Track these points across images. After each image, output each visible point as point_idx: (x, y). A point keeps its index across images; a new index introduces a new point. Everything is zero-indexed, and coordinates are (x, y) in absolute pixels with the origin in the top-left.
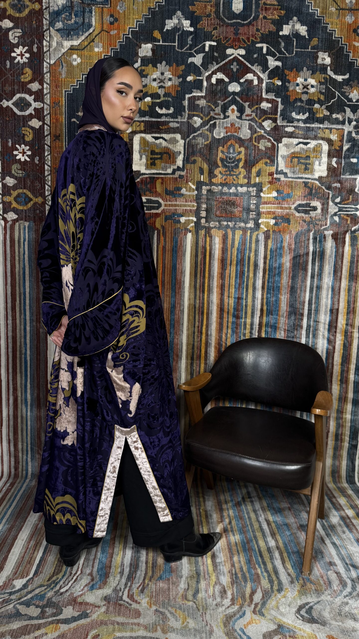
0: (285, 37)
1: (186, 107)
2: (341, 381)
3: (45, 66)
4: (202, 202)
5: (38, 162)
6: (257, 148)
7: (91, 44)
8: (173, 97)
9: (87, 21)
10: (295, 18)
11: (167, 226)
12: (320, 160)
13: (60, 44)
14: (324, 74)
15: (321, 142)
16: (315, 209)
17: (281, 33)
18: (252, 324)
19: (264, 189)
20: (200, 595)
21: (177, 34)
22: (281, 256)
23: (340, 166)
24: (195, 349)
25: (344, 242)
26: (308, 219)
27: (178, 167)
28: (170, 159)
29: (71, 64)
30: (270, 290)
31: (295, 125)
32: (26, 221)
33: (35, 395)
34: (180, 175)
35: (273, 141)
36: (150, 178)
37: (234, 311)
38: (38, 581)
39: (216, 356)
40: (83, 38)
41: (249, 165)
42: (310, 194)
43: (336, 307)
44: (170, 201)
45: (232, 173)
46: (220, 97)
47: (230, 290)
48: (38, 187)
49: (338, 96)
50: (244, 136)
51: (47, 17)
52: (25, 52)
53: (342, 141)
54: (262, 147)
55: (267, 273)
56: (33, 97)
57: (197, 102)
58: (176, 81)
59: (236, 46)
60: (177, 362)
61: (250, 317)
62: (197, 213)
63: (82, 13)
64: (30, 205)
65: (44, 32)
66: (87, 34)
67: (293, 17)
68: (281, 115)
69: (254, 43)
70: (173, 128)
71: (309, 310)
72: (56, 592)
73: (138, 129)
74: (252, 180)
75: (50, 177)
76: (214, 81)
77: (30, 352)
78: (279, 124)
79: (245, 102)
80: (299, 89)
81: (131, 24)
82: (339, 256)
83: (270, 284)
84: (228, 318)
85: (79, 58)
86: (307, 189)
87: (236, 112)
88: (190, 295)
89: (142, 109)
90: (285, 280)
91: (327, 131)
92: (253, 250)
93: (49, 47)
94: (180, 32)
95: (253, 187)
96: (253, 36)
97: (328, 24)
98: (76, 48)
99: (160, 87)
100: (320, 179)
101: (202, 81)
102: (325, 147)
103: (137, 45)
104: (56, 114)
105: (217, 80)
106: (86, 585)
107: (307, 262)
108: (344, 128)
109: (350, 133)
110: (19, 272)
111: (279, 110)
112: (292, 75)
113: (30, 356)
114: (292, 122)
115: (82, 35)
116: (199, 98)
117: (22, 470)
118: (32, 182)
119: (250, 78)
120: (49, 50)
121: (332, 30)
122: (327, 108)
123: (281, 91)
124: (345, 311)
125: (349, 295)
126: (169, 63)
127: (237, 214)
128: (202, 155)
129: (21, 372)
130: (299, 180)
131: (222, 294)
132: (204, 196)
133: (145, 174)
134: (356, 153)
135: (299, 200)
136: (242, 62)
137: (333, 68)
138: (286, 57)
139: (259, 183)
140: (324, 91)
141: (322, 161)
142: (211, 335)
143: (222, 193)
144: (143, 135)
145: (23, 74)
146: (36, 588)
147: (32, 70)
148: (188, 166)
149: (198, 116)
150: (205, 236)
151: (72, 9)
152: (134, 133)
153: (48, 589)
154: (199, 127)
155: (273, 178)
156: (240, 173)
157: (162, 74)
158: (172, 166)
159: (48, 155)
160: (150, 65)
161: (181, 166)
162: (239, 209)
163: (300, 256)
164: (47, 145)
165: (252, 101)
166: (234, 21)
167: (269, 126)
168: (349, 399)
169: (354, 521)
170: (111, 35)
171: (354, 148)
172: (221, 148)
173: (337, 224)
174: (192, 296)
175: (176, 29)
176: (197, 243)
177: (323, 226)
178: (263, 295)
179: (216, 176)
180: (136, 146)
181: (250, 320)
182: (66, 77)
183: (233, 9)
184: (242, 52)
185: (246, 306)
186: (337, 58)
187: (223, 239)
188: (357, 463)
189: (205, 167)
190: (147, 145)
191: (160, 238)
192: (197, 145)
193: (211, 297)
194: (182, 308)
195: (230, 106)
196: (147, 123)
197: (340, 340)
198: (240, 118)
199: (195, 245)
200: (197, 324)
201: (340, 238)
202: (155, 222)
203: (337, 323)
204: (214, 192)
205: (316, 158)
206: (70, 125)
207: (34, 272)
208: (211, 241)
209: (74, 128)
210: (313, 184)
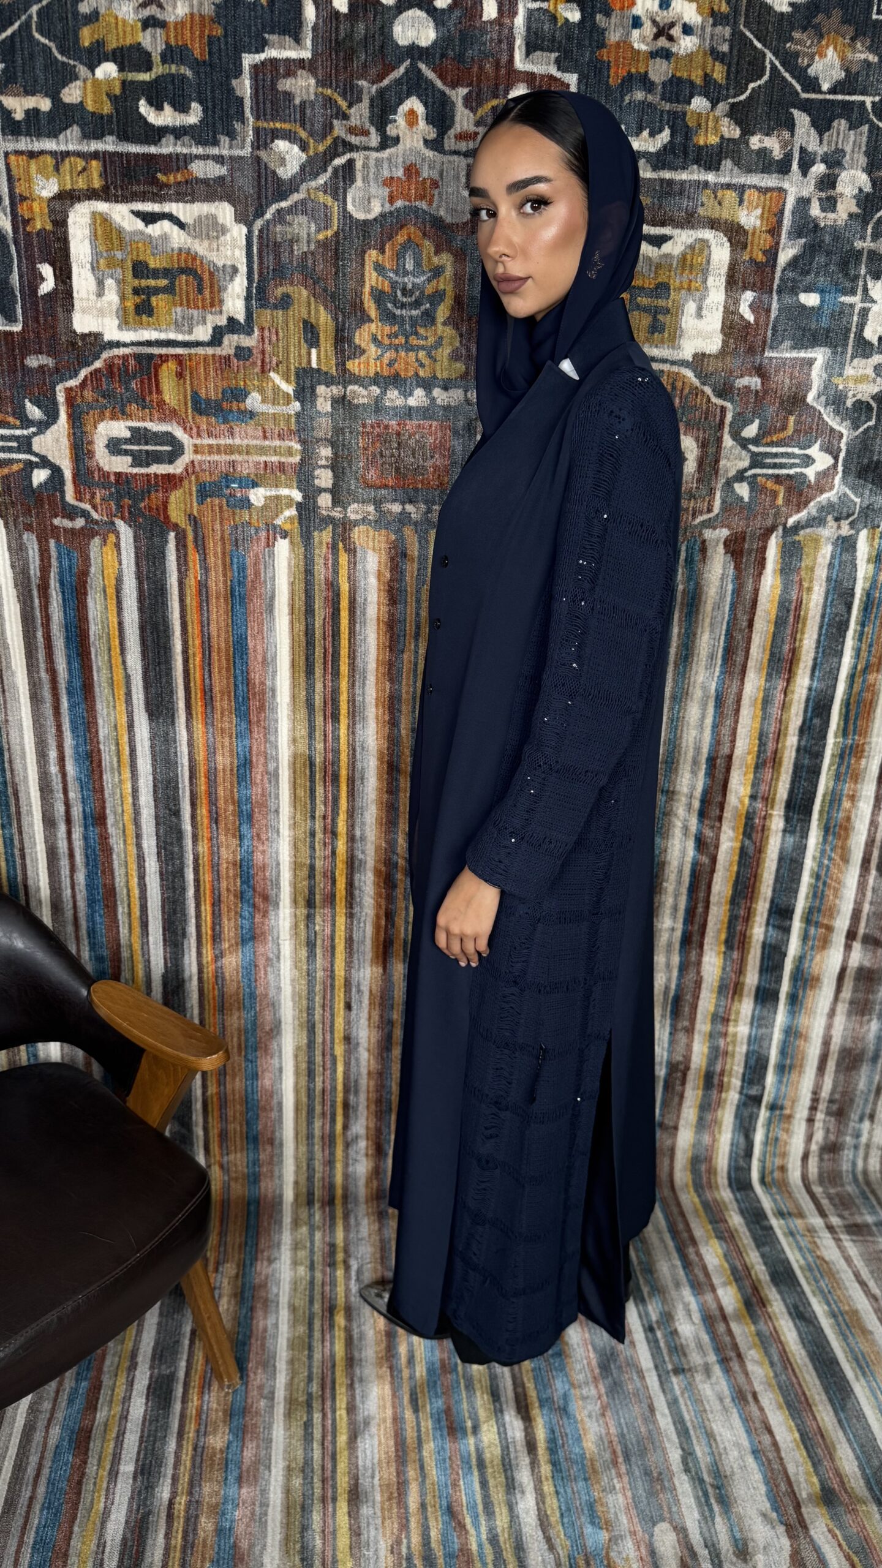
1: (248, 103)
2: (729, 944)
4: (318, 440)
8: (196, 65)
11: (207, 519)
12: (702, 299)
15: (707, 234)
23: (763, 318)
24: (319, 877)
25: (762, 563)
27: (231, 320)
28: (200, 290)
34: (238, 348)
36: (138, 357)
43: (725, 750)
44: (210, 434)
45: (414, 341)
46: (365, 66)
49: (774, 68)
50: (452, 211)
53: (774, 231)
57: (286, 85)
58: (205, 1)
60: (265, 914)
62: (304, 476)
70: (205, 182)
73: (81, 184)
79: (454, 85)
80: (640, 40)
82: (744, 604)
87: (422, 124)
88: (293, 729)
89: (90, 107)
91: (730, 196)
99: (149, 23)
100: (699, 361)
102: (721, 253)
108: (786, 185)
109: (803, 203)
116: (291, 67)
122: (736, 114)
123: (580, 45)
124: (751, 760)
125: (766, 717)
127: (433, 476)
128: (310, 278)
131: (393, 723)
132: (323, 420)
133: (118, 344)
140: (725, 48)
141: (708, 301)
142: (363, 838)
143: (382, 410)
144: (102, 206)
148: (265, 316)
149: (290, 137)
150: (334, 547)
152: (67, 198)
154: (294, 177)
156: (439, 343)
158: (209, 317)
161: (241, 317)
162: (438, 460)
165: (479, 80)
168: (746, 989)
171: (813, 257)
172: (372, 255)
173: (742, 508)
174: (303, 731)
177: (701, 513)
179: (359, 351)
180: (80, 248)
187: (392, 559)
188: (759, 1137)
189: (322, 320)
190: (116, 242)
191: (186, 555)
192: (291, 242)
193: (359, 732)
194: (271, 766)
195: (401, 102)
196: (111, 162)
197: (731, 840)
198: (435, 144)
199: (302, 576)
200: (320, 809)
201: (750, 551)
202: (165, 504)
203: (724, 795)
204: (357, 406)
205: (689, 289)
208: (352, 563)
210: (675, 378)
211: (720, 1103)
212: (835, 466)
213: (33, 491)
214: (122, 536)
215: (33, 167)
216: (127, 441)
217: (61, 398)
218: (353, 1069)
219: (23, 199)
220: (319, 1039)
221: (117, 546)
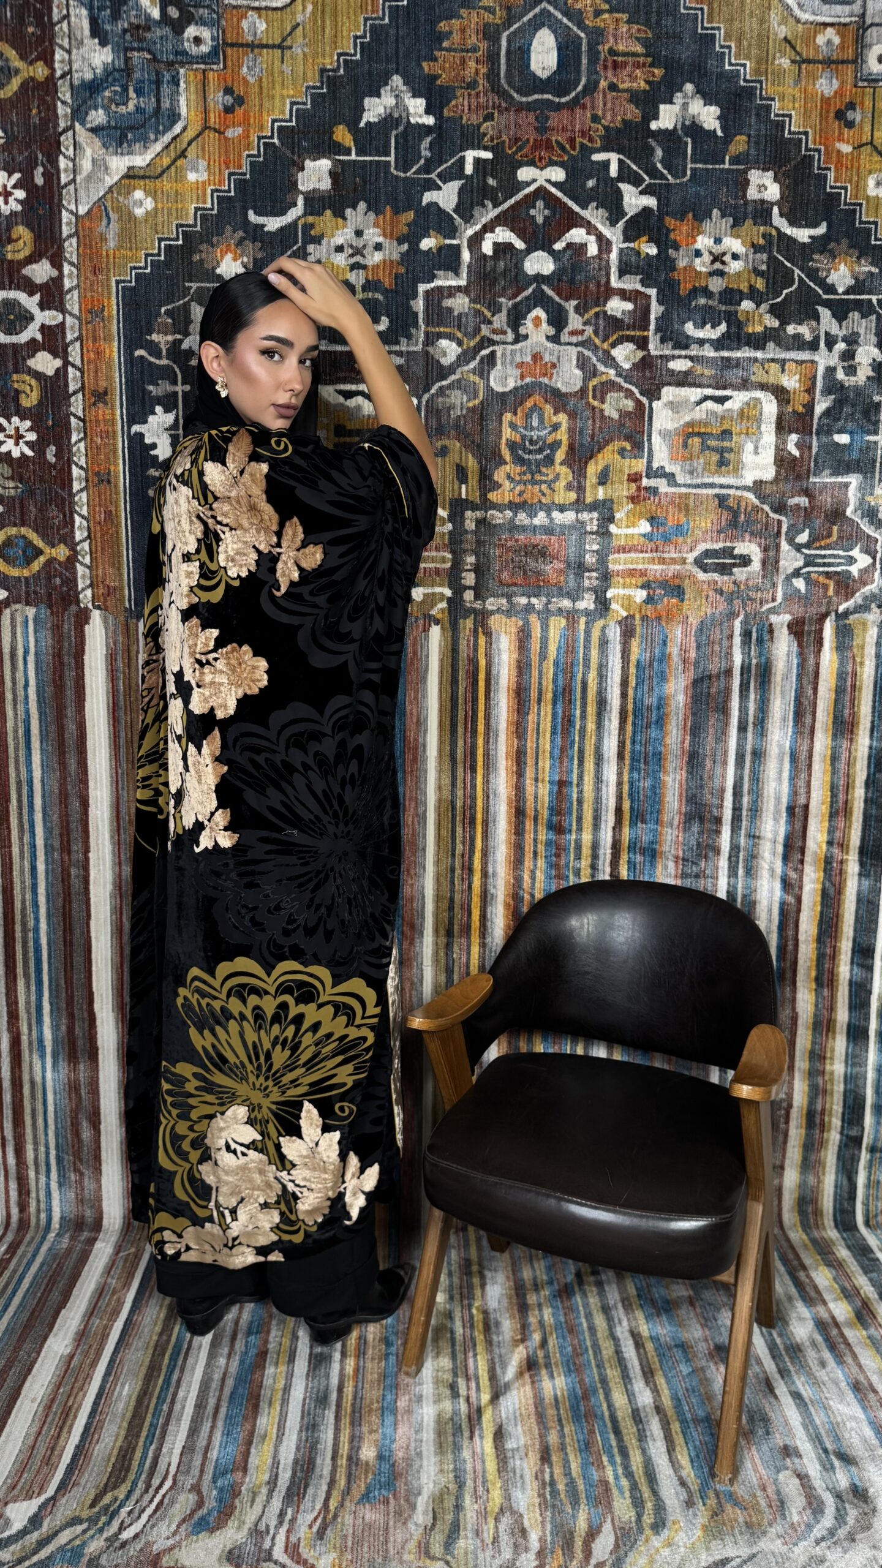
0: (665, 136)
1: (421, 316)
2: (818, 980)
3: (64, 220)
4: (465, 551)
5: (53, 460)
6: (598, 414)
7: (179, 163)
8: (386, 292)
9: (166, 104)
10: (689, 87)
12: (758, 440)
13: (100, 165)
14: (765, 224)
15: (758, 394)
16: (745, 561)
17: (654, 126)
18: (595, 846)
19: (618, 516)
20: (461, 1543)
21: (394, 132)
22: (663, 677)
23: (806, 453)
24: (457, 909)
25: (820, 642)
26: (728, 587)
29: (130, 214)
30: (639, 761)
31: (693, 353)
32: (28, 604)
33: (64, 1028)
35: (638, 395)
37: (551, 814)
38: (69, 1506)
39: (508, 926)
40: (158, 147)
41: (579, 457)
42: (734, 523)
43: (802, 800)
45: (538, 477)
46: (504, 289)
47: (540, 764)
48: (56, 522)
49: (800, 278)
50: (567, 384)
51: (68, 97)
52: (15, 187)
53: (810, 390)
54: (610, 410)
55: (630, 719)
56: (37, 297)
57: (448, 303)
58: (394, 251)
59: (541, 159)
60: (412, 943)
61: (590, 828)
62: (453, 577)
63: (154, 87)
64: (37, 565)
65: (61, 134)
66: (167, 138)
67: (683, 84)
68: (658, 329)
69: (586, 151)
71: (734, 809)
72: (110, 1540)
74: (588, 494)
75: (84, 495)
76: (487, 248)
77: (49, 925)
78: (653, 352)
79: (567, 299)
80: (701, 265)
81: (277, 111)
82: (808, 676)
83: (638, 747)
84: (536, 831)
85: (149, 199)
86: (725, 513)
87: (544, 325)
88: (439, 778)
90: (675, 737)
91: (774, 367)
92: (594, 665)
93: (74, 171)
94: (401, 128)
95: (590, 511)
96: (583, 134)
97: (773, 99)
98: (142, 173)
99: (354, 267)
100: (758, 487)
101: (458, 247)
102: (770, 407)
103: (294, 163)
104: (95, 340)
105: (496, 246)
106: (184, 1521)
107: (728, 691)
108: (816, 358)
109: (831, 370)
110: (16, 731)
111: (653, 317)
112: (684, 229)
113: (48, 934)
114: (686, 347)
115: (156, 140)
116: (452, 292)
117: (38, 1211)
118: (42, 509)
119: (577, 240)
120: (74, 180)
121: (783, 115)
122: (774, 311)
123: (657, 270)
124: (825, 809)
125: (834, 771)
126: (374, 207)
127: (553, 577)
128: (461, 433)
129: (26, 976)
130: (704, 491)
131: (520, 774)
132: (469, 536)
134: (846, 420)
135: (705, 541)
136: (558, 199)
137: (786, 210)
138: (669, 185)
139: (605, 501)
140: (764, 267)
141: (762, 442)
142: (494, 875)
143: (513, 528)
145: (10, 241)
146: (62, 1528)
147: (32, 230)
149: (450, 337)
150: (475, 632)
151: (129, 75)
153: (91, 1532)
154: (452, 364)
155: (639, 489)
156: (557, 478)
157: (359, 233)
159: (80, 441)
160: (328, 212)
162: (558, 565)
163: (710, 677)
164: (75, 416)
165: (585, 295)
166: (536, 97)
167: (627, 358)
168: (838, 1026)
169: (847, 1332)
170: (227, 139)
171: (841, 408)
172: (508, 416)
173: (800, 598)
174: (446, 781)
175: (389, 121)
176: (454, 651)
177: (767, 602)
178: (620, 774)
179: (497, 486)
181: (590, 837)
182: (119, 247)
183: (534, 66)
184: (558, 174)
185: (580, 802)
186: (796, 183)
187: (520, 640)
188: (861, 1179)
189: (470, 464)
192: (449, 408)
193: (492, 781)
194: (420, 811)
195: (529, 311)
197: (813, 881)
198: (555, 339)
199: (449, 654)
200: (459, 848)
201: (809, 633)
203: (804, 841)
204: (495, 526)
205: (747, 434)
206: (132, 366)
207: (53, 728)
208: (489, 644)
209: (142, 373)
210: (739, 499)
211: (823, 1143)
212: (874, 564)
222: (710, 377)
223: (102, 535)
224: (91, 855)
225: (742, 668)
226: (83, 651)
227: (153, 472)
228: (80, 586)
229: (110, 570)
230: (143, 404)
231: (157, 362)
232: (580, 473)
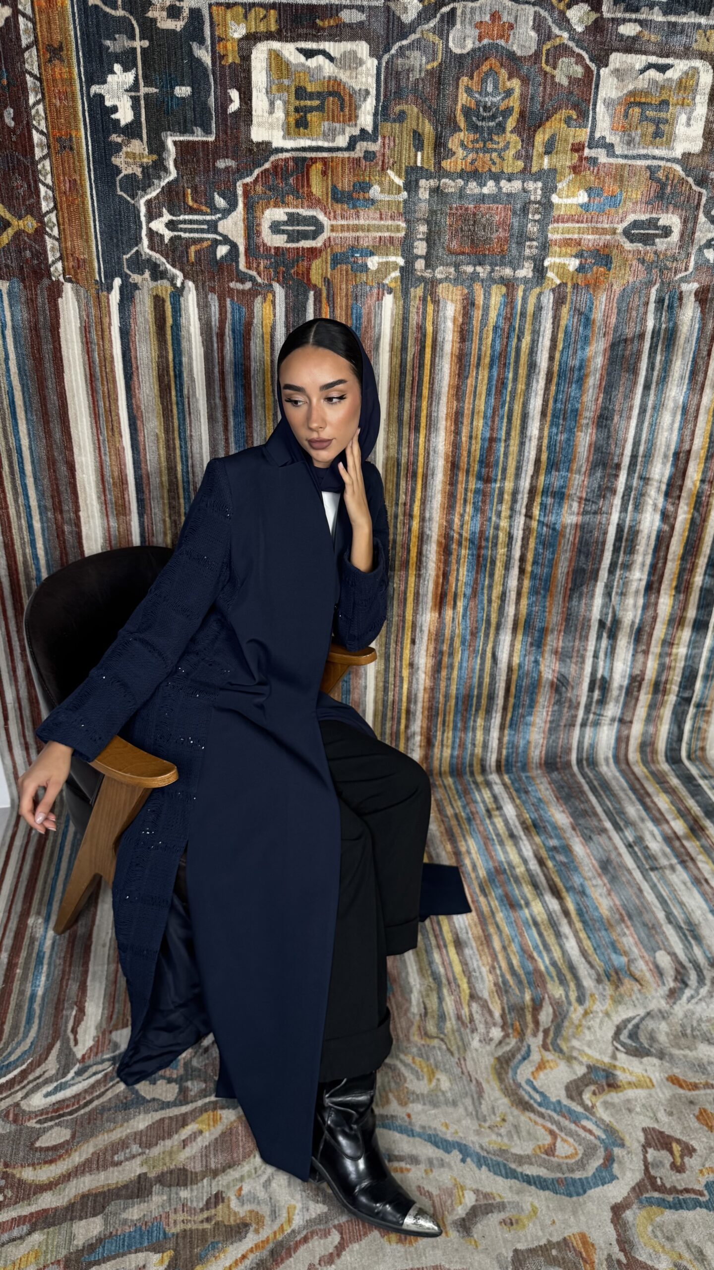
2: (678, 589)
4: (418, 220)
5: (12, 124)
6: (549, 81)
11: (337, 281)
12: (691, 112)
15: (698, 63)
16: (667, 232)
18: (515, 492)
19: (560, 186)
20: (448, 1025)
22: (587, 341)
24: (398, 548)
26: (649, 257)
27: (363, 131)
28: (342, 109)
30: (558, 418)
31: (642, 16)
32: (1, 278)
34: (366, 152)
35: (588, 61)
36: (295, 159)
37: (481, 467)
39: (439, 560)
41: (529, 125)
42: (660, 196)
43: (686, 447)
44: (343, 217)
45: (490, 145)
47: (475, 423)
50: (522, 47)
54: (561, 79)
55: (555, 380)
61: (513, 477)
62: (406, 247)
64: (6, 238)
70: (350, 26)
71: (632, 456)
73: (262, 28)
74: (534, 163)
75: (47, 163)
78: (606, 15)
82: (705, 340)
83: (559, 405)
84: (467, 481)
86: (654, 184)
88: (388, 438)
90: (591, 395)
92: (526, 332)
95: (535, 181)
100: (686, 159)
102: (706, 77)
107: (639, 353)
114: (637, 9)
124: (703, 453)
127: (498, 245)
128: (421, 100)
130: (639, 163)
131: (457, 432)
132: (423, 205)
133: (282, 150)
135: (634, 212)
139: (549, 170)
141: (695, 114)
142: (430, 519)
143: (464, 197)
144: (276, 45)
148: (387, 128)
150: (424, 300)
152: (252, 38)
154: (413, 22)
155: (581, 159)
156: (507, 147)
158: (348, 129)
159: (37, 103)
161: (370, 129)
162: (501, 235)
163: (626, 340)
164: (31, 74)
167: (581, 21)
168: (687, 621)
172: (465, 80)
173: (708, 268)
174: (394, 440)
176: (405, 319)
177: (681, 271)
178: (541, 430)
179: (451, 153)
180: (259, 77)
181: (512, 485)
185: (506, 455)
187: (464, 308)
188: (687, 727)
189: (427, 130)
190: (285, 72)
191: (320, 308)
192: (408, 71)
193: (433, 440)
196: (285, 11)
197: (685, 513)
199: (400, 322)
200: (404, 496)
201: (712, 300)
202: (309, 269)
203: (683, 480)
204: (447, 194)
205: (683, 105)
206: (86, 17)
207: (36, 399)
208: (437, 312)
209: (98, 25)
210: (668, 172)
211: (663, 703)
213: (217, 261)
214: (277, 295)
215: (229, 15)
216: (285, 223)
217: (240, 191)
218: (414, 686)
219: (221, 39)
220: (392, 665)
221: (273, 303)
222: (655, 44)
223: (69, 206)
224: (81, 514)
225: (653, 332)
226: (58, 323)
227: (116, 138)
228: (51, 259)
229: (79, 243)
230: (101, 61)
231: (113, 12)
232: (529, 142)
